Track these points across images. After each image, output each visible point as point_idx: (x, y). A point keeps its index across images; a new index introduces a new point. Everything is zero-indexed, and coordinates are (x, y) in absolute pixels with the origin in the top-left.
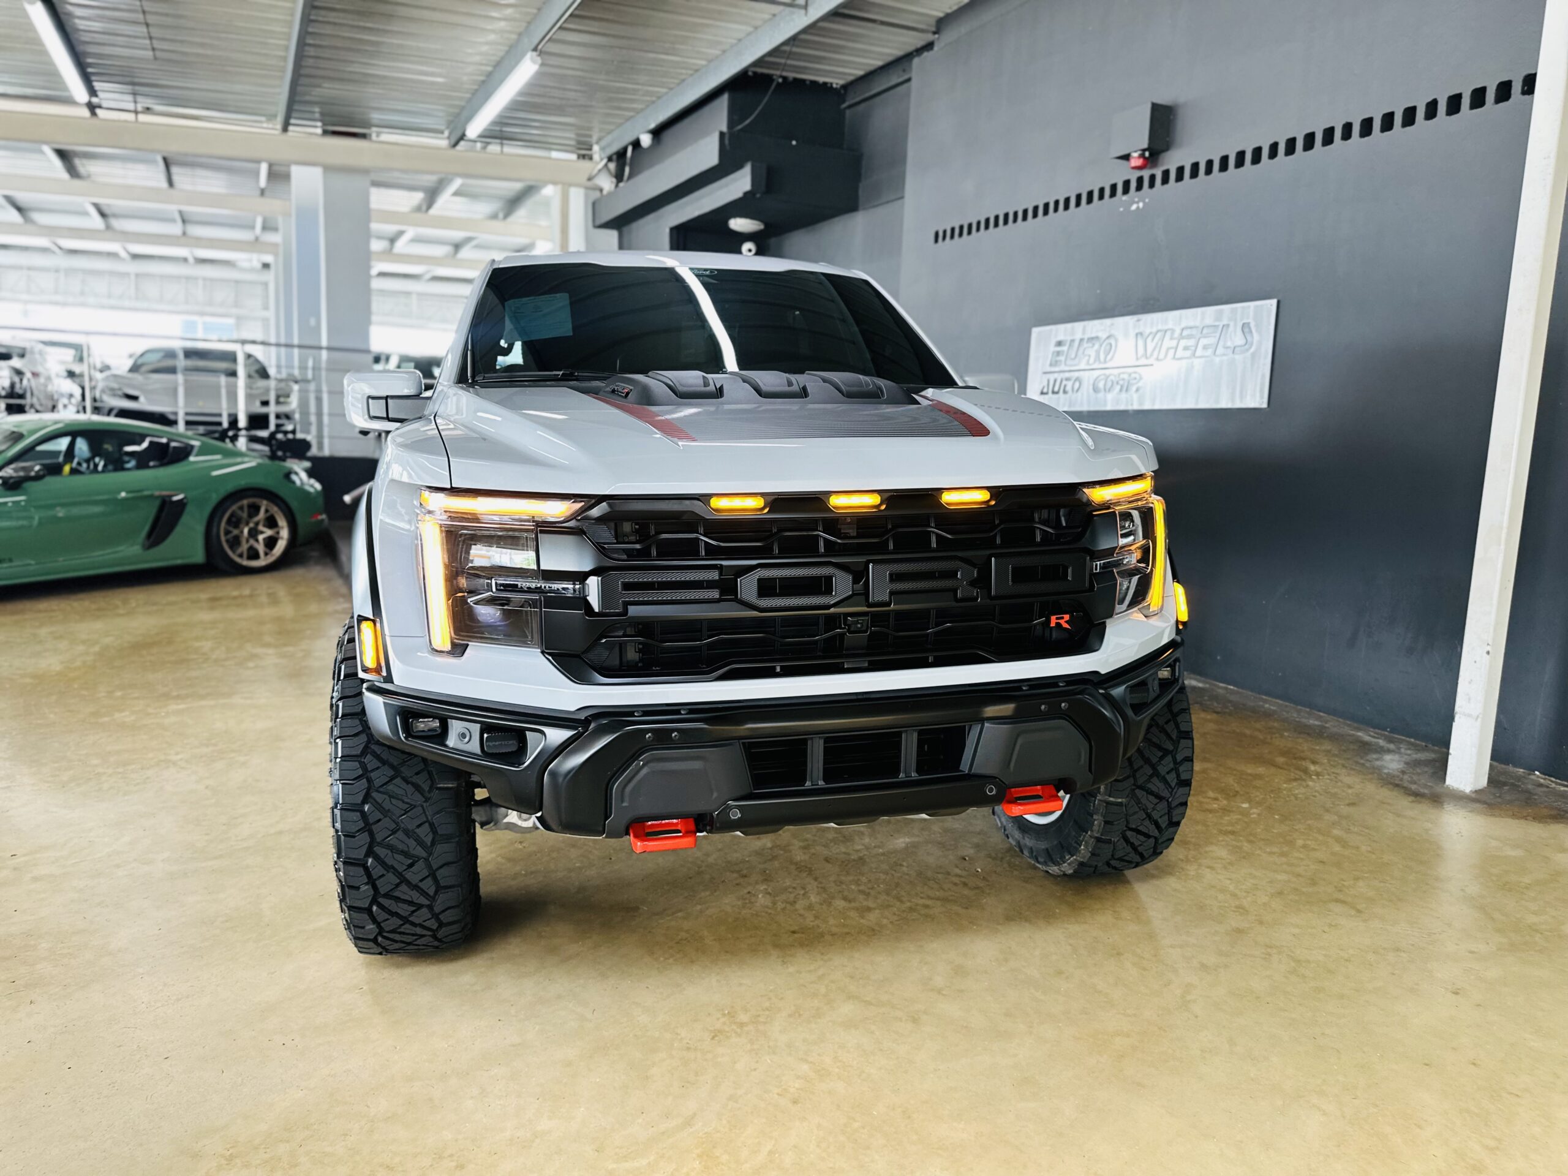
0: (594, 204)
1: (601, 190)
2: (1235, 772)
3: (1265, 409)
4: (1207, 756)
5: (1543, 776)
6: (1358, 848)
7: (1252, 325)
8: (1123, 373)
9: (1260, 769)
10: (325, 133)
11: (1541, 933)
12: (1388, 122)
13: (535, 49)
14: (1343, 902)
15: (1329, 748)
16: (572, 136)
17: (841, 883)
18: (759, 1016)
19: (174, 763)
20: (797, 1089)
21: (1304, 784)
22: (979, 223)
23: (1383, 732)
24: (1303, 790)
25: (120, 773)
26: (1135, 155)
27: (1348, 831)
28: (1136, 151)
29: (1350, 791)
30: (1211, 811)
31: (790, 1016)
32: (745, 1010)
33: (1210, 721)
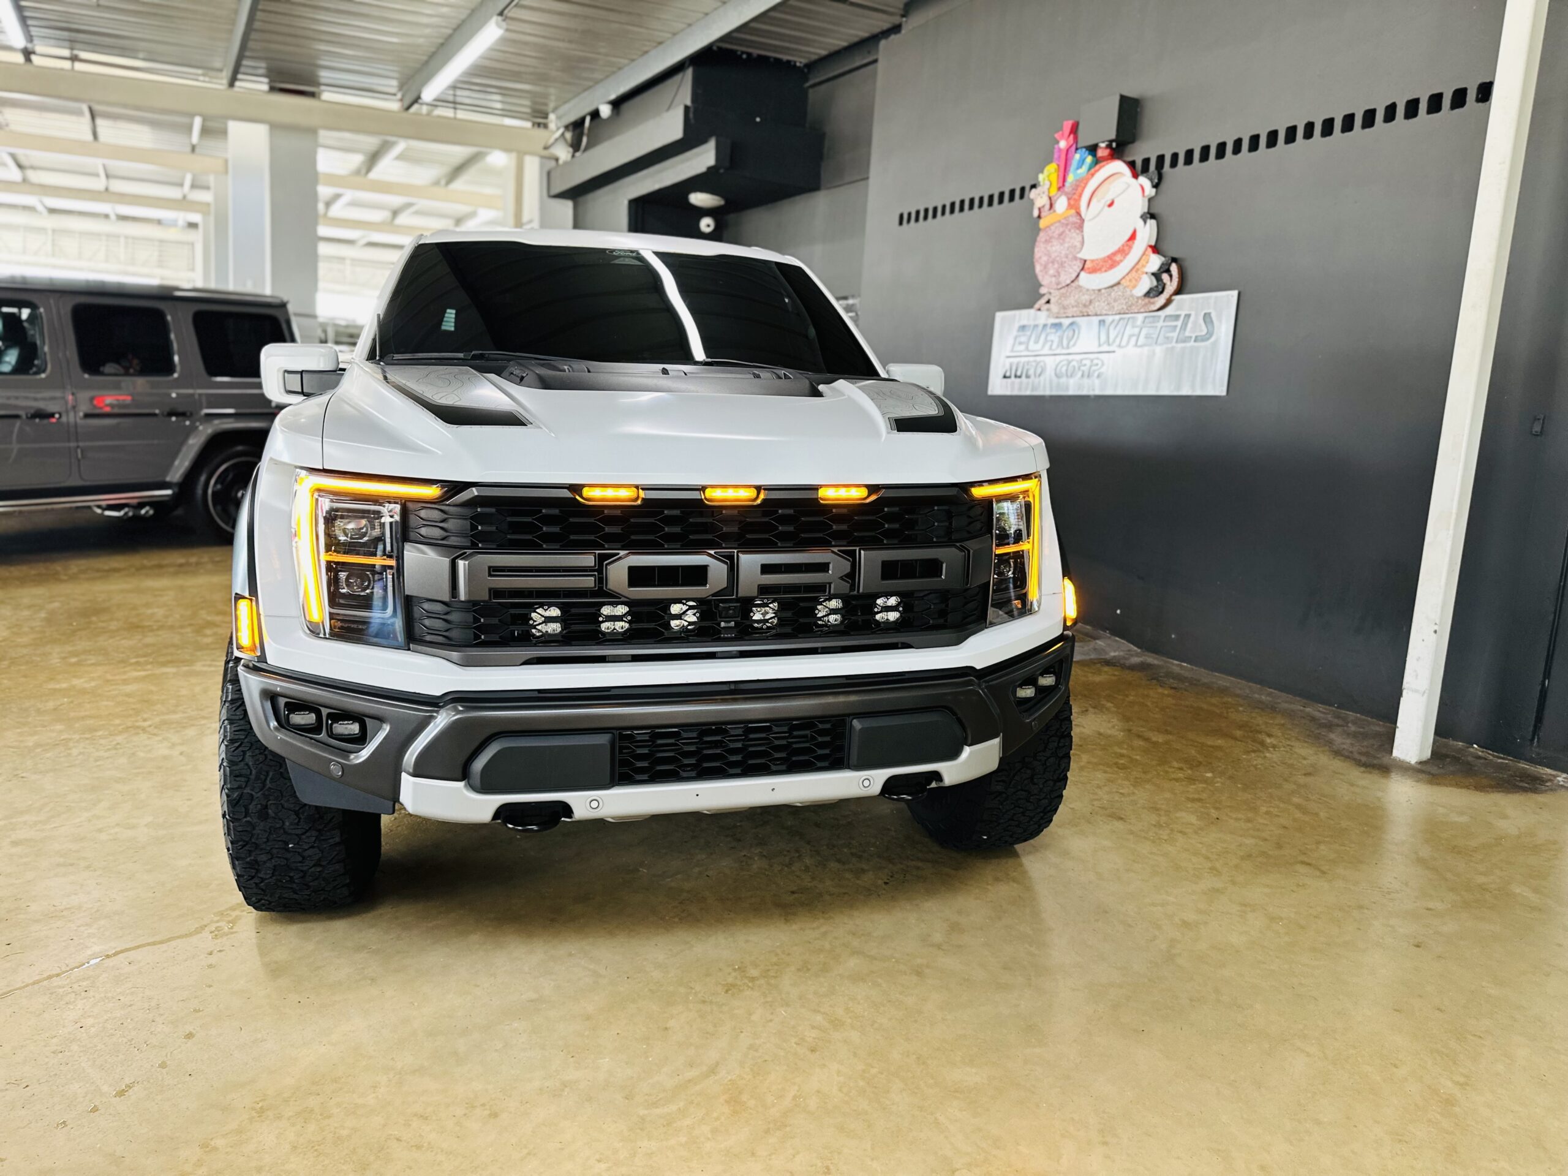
0: (549, 174)
1: (557, 160)
2: (1196, 744)
3: (1224, 396)
4: (1169, 728)
5: (1481, 749)
6: (1317, 814)
7: (1213, 315)
8: (1086, 359)
9: (1219, 741)
10: (272, 89)
11: (1490, 892)
12: (1348, 123)
13: (501, 14)
14: (1309, 864)
15: (1282, 722)
16: (527, 102)
17: (834, 846)
18: (768, 970)
19: (144, 730)
20: (814, 1038)
21: (1262, 755)
22: (944, 207)
23: (1331, 708)
24: (1260, 761)
25: (87, 739)
26: (1103, 145)
27: (1307, 799)
28: (1103, 142)
29: (1305, 762)
30: (1176, 780)
31: (799, 970)
32: (756, 966)
33: (1168, 696)
